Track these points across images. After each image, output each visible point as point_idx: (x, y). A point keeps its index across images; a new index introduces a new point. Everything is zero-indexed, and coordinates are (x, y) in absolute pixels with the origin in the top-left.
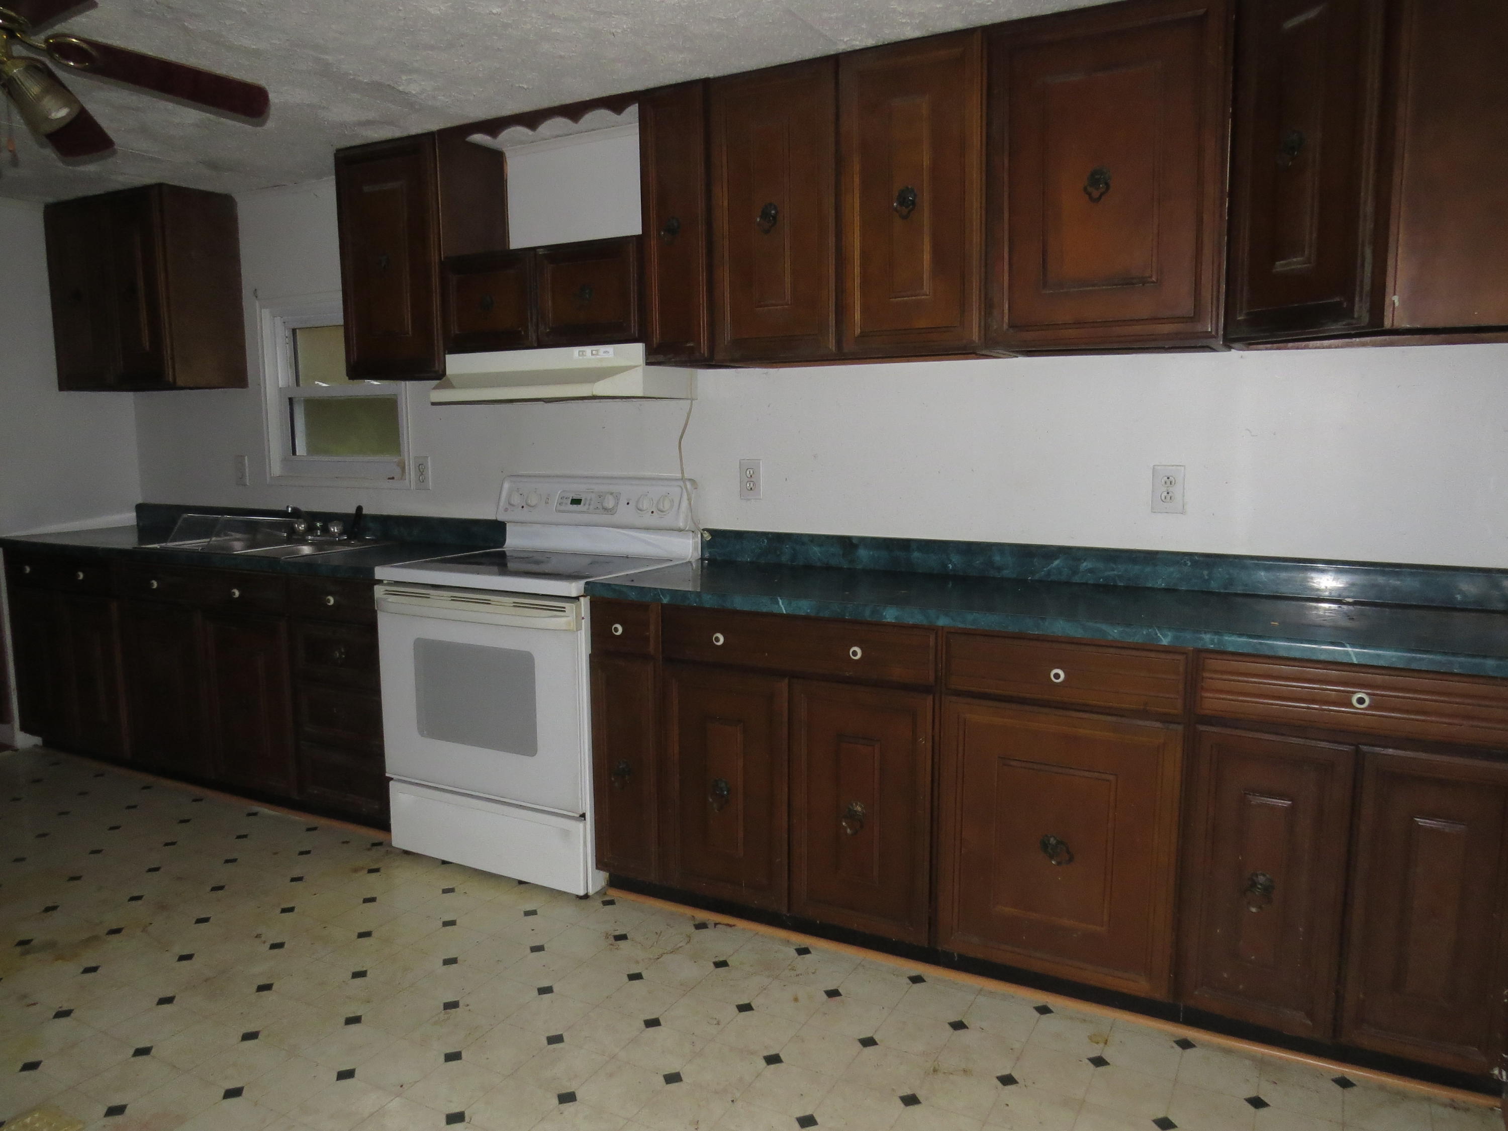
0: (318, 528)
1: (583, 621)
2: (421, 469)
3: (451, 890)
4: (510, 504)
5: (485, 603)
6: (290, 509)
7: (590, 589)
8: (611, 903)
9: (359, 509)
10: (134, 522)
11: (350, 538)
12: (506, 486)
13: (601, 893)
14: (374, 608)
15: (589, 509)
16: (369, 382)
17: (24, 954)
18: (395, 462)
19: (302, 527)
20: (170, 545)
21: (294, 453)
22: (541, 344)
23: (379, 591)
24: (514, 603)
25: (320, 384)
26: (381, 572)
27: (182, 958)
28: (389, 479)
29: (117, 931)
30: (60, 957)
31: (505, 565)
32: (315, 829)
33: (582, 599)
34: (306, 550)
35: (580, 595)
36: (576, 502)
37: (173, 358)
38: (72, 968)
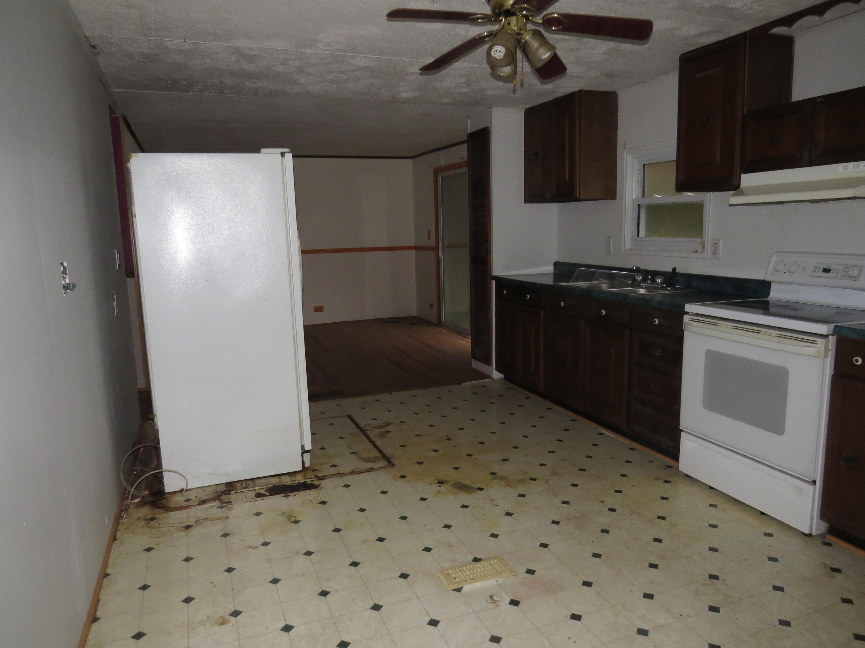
0: (648, 279)
1: (830, 352)
2: (715, 246)
3: (715, 506)
4: (776, 270)
5: (757, 332)
6: (635, 267)
7: (837, 331)
8: (829, 544)
9: (674, 269)
10: (553, 271)
11: (667, 286)
12: (774, 258)
13: (821, 536)
14: (683, 328)
15: (836, 276)
16: (686, 194)
17: (493, 479)
18: (699, 242)
19: (640, 278)
20: (571, 284)
21: (638, 236)
22: (812, 163)
23: (686, 318)
24: (778, 334)
25: (657, 196)
26: (689, 307)
27: (564, 502)
28: (694, 252)
29: (534, 479)
30: (508, 485)
31: (768, 309)
32: (634, 449)
33: (830, 337)
34: (642, 291)
35: (829, 334)
36: (827, 270)
37: (579, 184)
38: (513, 493)
